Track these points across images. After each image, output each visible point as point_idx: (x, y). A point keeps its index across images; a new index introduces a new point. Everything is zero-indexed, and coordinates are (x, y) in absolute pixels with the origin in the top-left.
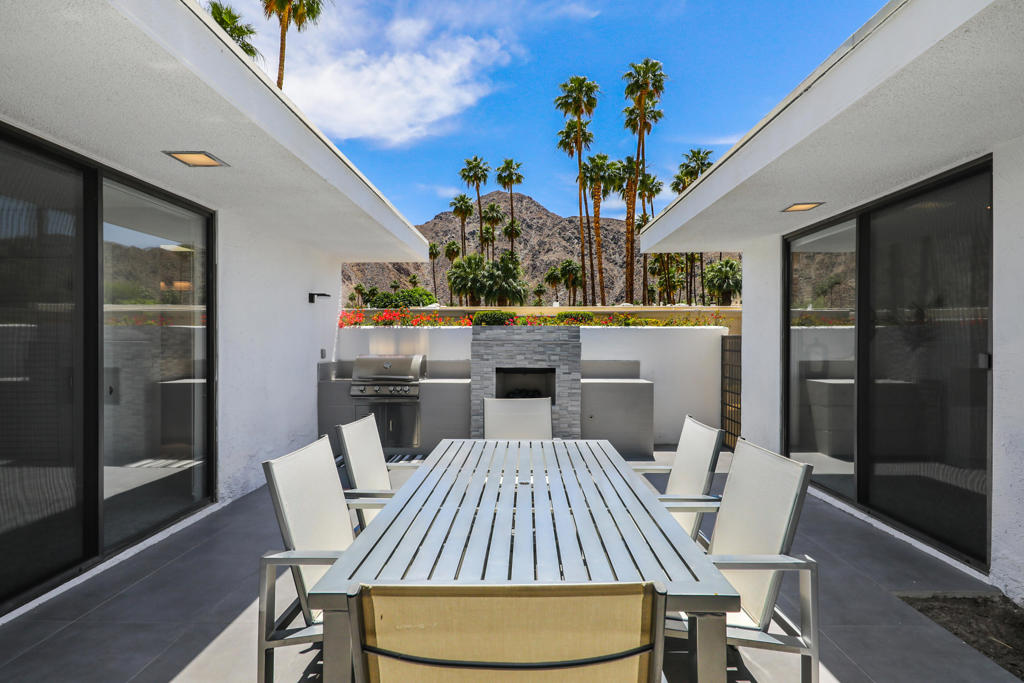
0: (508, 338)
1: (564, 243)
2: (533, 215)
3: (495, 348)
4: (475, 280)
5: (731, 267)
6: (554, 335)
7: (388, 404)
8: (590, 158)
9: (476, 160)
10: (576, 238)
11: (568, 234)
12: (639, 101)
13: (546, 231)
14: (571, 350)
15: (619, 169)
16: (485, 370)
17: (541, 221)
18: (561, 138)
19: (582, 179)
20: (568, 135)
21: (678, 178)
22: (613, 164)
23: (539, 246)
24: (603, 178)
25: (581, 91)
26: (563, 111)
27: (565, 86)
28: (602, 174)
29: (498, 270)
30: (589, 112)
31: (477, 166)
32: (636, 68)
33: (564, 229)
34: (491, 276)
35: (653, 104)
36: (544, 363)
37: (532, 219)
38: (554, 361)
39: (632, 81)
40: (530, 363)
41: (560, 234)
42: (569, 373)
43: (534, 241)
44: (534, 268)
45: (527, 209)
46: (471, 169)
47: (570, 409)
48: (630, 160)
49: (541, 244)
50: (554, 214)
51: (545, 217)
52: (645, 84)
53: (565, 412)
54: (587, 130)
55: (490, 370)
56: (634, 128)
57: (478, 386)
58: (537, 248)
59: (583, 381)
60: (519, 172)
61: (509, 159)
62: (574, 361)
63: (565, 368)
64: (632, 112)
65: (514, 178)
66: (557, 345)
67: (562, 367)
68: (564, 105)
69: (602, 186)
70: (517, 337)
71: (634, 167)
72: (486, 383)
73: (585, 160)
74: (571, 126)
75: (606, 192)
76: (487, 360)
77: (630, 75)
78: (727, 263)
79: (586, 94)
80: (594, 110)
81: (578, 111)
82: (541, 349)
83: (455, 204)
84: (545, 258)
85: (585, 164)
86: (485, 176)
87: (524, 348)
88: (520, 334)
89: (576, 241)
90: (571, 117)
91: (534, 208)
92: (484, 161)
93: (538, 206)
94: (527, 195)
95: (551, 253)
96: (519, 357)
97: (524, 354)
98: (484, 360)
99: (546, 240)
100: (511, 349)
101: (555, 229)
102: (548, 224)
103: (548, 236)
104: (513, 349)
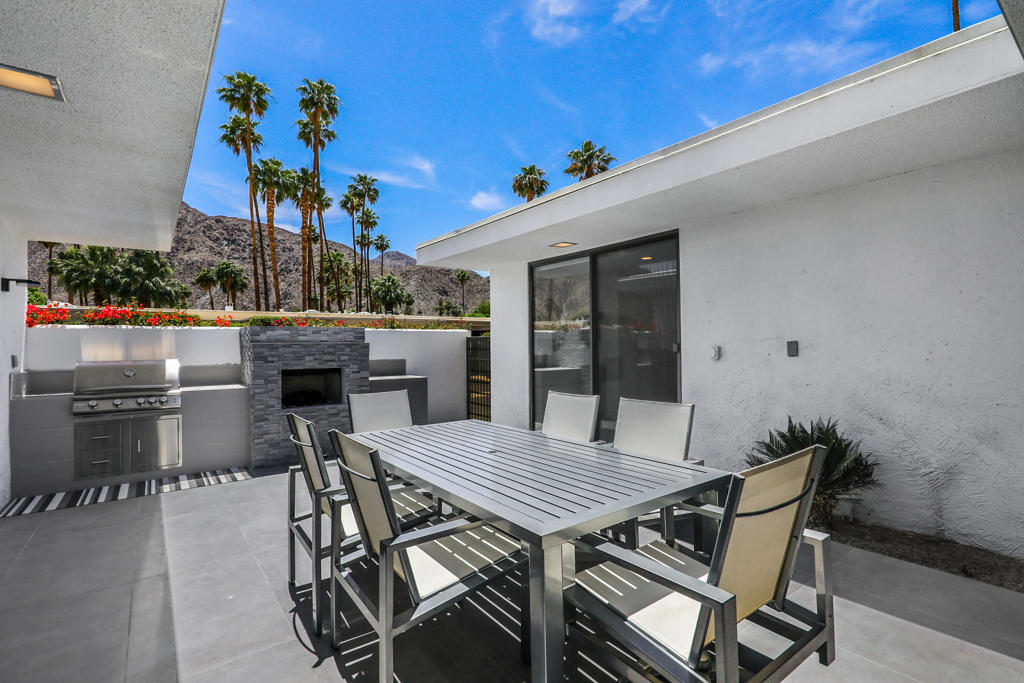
0: (293, 339)
1: (210, 243)
3: (281, 350)
4: (101, 276)
5: (393, 282)
6: (340, 336)
7: (132, 420)
8: (261, 161)
10: (225, 239)
11: (216, 233)
12: (314, 117)
14: (360, 350)
15: (293, 178)
16: (270, 372)
18: (223, 132)
19: (252, 180)
20: (233, 131)
21: (346, 197)
22: (288, 172)
24: (277, 183)
25: (250, 90)
26: (228, 104)
27: (231, 79)
28: (275, 179)
29: (138, 266)
30: (260, 113)
32: (310, 85)
33: (210, 228)
34: (128, 272)
35: (327, 123)
36: (333, 364)
38: (343, 361)
39: (306, 96)
40: (319, 364)
41: (204, 232)
42: (359, 372)
48: (304, 171)
51: (184, 211)
52: (318, 102)
54: (256, 131)
55: (276, 372)
56: (308, 141)
59: (371, 379)
62: (362, 361)
63: (355, 367)
64: (305, 125)
66: (347, 345)
67: (351, 366)
68: (230, 98)
69: (276, 191)
70: (301, 338)
71: (310, 178)
72: (272, 386)
73: (255, 161)
74: (237, 123)
75: (279, 199)
76: (272, 362)
77: (305, 89)
78: (389, 278)
79: (256, 94)
80: (265, 113)
81: (246, 108)
82: (331, 350)
85: (256, 166)
87: (313, 349)
88: (305, 335)
89: (225, 242)
90: (236, 112)
95: (193, 252)
96: (307, 358)
97: (313, 355)
98: (268, 362)
99: (186, 237)
100: (298, 350)
101: (198, 226)
102: (188, 220)
103: (189, 232)
104: (301, 350)
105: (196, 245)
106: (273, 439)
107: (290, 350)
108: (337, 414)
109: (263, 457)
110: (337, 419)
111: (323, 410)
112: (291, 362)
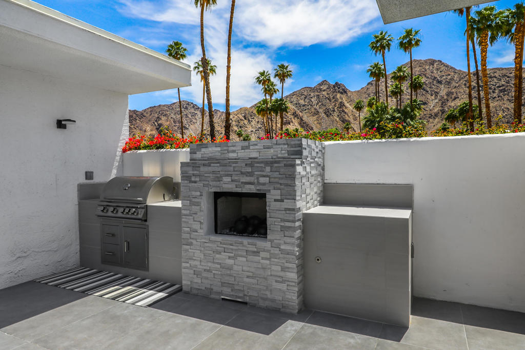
2: (443, 73)
6: (272, 150)
9: (381, 34)
13: (454, 84)
14: (282, 170)
15: (508, 16)
17: (449, 77)
19: (468, 31)
22: (501, 13)
23: (448, 95)
24: (490, 26)
28: (489, 23)
31: (383, 38)
36: (252, 187)
37: (441, 77)
38: (264, 184)
41: (465, 85)
42: (282, 201)
43: (443, 91)
44: (443, 113)
45: (437, 69)
46: (377, 41)
47: (282, 247)
48: (518, 7)
49: (449, 94)
50: (460, 71)
51: (453, 73)
53: (277, 251)
57: (188, 212)
58: (445, 97)
60: (417, 37)
61: (409, 28)
62: (287, 185)
63: (277, 194)
65: (413, 43)
67: (273, 192)
69: (489, 33)
72: (195, 209)
75: (493, 39)
76: (195, 182)
82: (249, 170)
83: (370, 70)
84: (453, 104)
85: (472, 18)
86: (389, 45)
87: (232, 168)
88: (234, 151)
91: (443, 68)
92: (388, 34)
93: (447, 66)
94: (437, 59)
95: (457, 100)
97: (231, 176)
98: (191, 182)
99: (453, 90)
100: (217, 169)
101: (461, 81)
102: (455, 79)
103: (455, 87)
104: (220, 169)
105: (459, 95)
106: (196, 266)
107: (210, 169)
108: (256, 253)
109: (189, 283)
110: (257, 258)
111: (242, 243)
112: (211, 183)
